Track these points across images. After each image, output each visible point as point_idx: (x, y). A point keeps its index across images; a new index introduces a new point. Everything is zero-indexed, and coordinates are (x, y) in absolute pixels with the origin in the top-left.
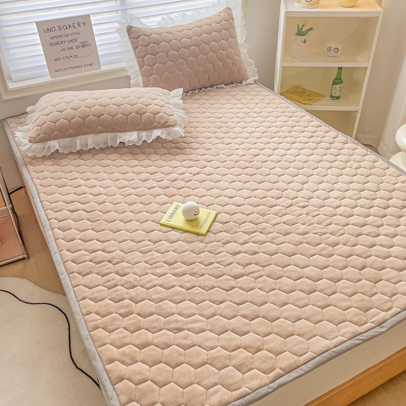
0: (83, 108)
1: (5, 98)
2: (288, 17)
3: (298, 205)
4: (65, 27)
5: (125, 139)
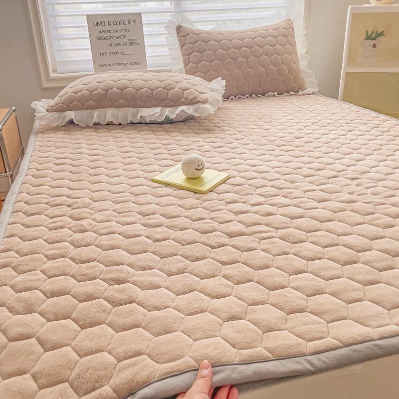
0: (109, 81)
1: (45, 85)
2: (353, 14)
4: (115, 23)
5: (147, 113)
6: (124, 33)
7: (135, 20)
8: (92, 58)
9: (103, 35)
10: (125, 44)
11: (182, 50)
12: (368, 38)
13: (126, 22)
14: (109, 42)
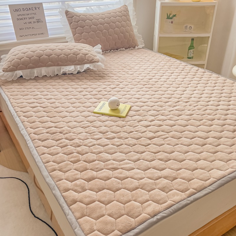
2: (162, 6)
3: (183, 101)
5: (66, 70)
6: (33, 16)
7: (39, 7)
8: (14, 32)
9: (20, 17)
10: (34, 22)
11: (70, 26)
12: (168, 18)
13: (34, 9)
14: (25, 21)
